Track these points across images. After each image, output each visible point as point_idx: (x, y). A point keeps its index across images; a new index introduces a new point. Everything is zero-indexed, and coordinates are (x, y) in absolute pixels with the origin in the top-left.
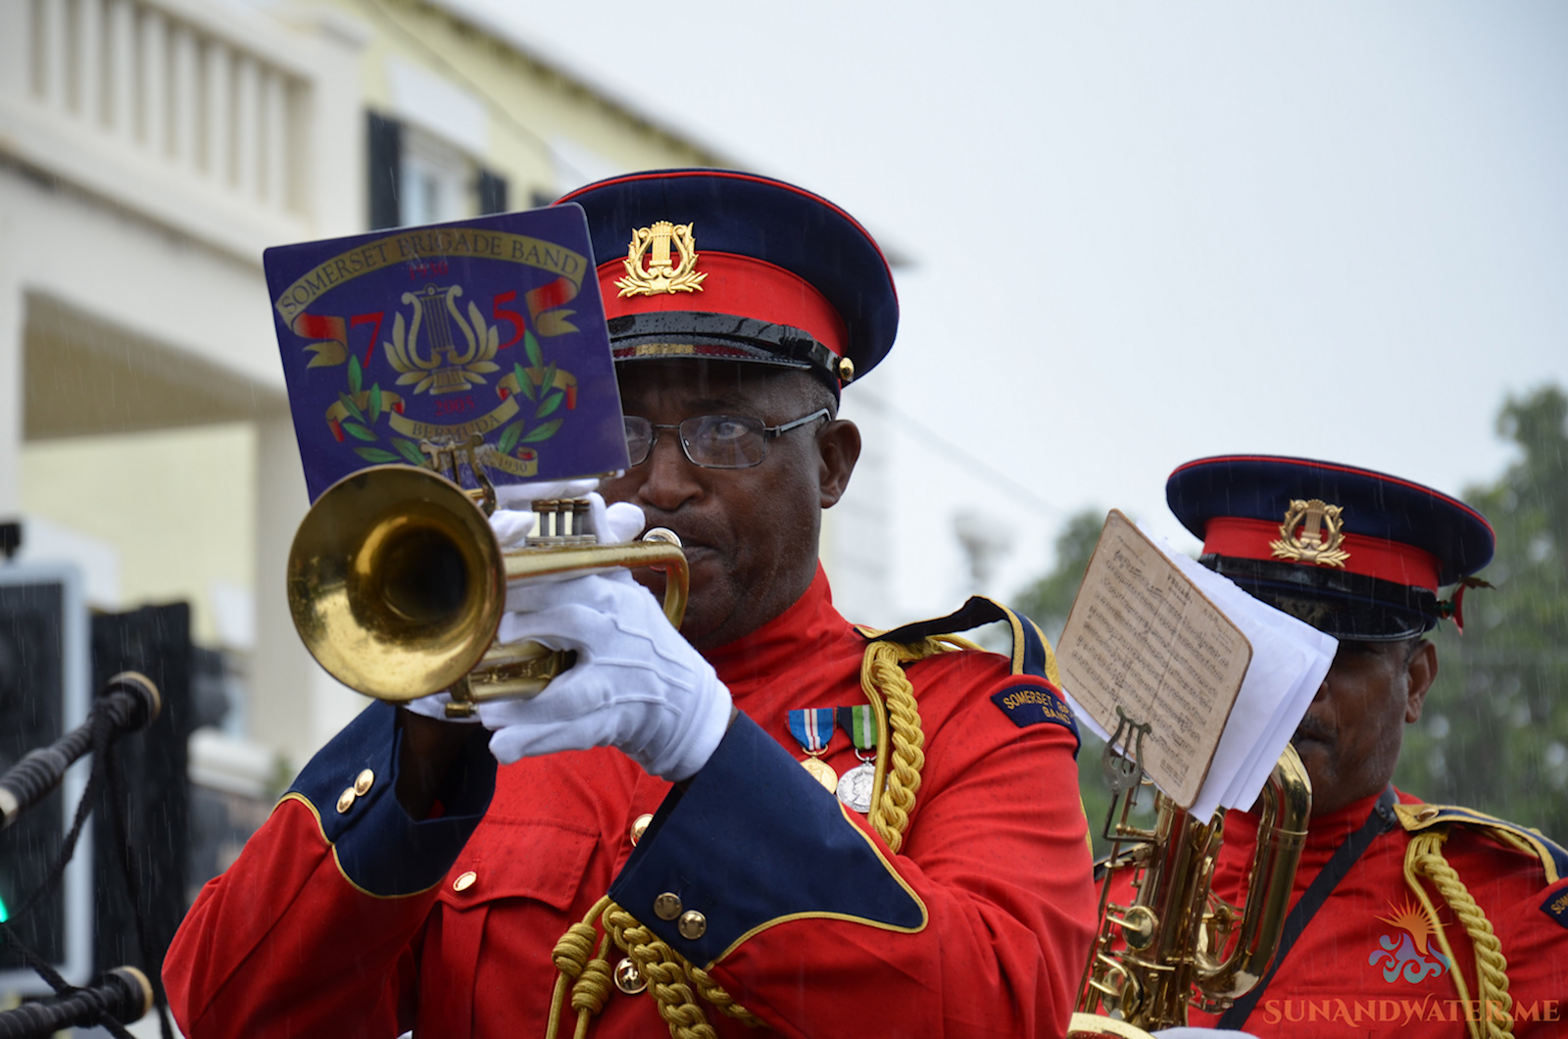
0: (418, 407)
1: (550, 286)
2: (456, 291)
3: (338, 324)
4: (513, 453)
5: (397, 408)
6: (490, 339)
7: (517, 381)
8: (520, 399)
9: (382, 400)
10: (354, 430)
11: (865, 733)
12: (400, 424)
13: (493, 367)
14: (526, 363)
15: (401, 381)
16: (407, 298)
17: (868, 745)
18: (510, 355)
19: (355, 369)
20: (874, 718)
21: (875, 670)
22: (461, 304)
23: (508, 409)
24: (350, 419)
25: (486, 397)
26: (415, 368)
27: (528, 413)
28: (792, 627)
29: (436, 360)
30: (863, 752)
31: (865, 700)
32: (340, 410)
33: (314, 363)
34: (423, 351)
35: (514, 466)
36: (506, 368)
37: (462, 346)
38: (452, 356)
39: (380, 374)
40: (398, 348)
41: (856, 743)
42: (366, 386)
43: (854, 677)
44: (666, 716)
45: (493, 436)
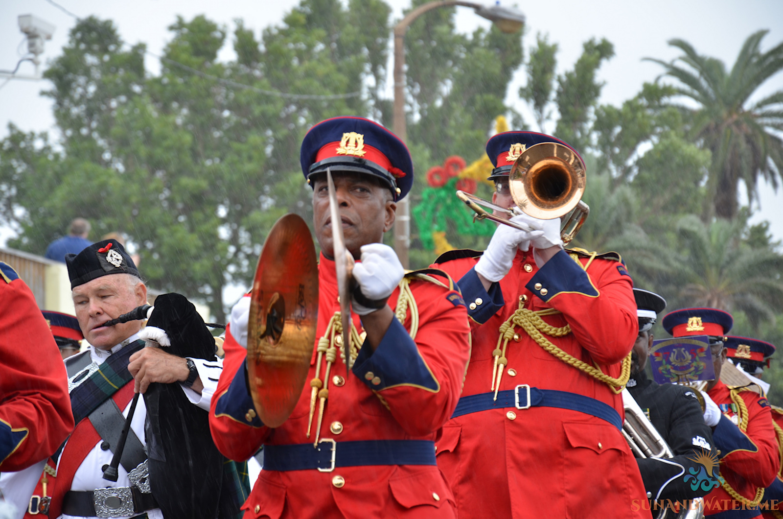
0: (675, 368)
1: (702, 349)
2: (683, 349)
3: (661, 354)
4: (694, 376)
5: (672, 368)
6: (690, 357)
7: (695, 364)
8: (695, 367)
9: (669, 367)
10: (664, 372)
11: (735, 409)
12: (672, 371)
13: (690, 362)
14: (696, 361)
15: (673, 364)
16: (674, 350)
17: (736, 411)
18: (693, 359)
19: (664, 362)
20: (736, 406)
21: (733, 395)
22: (684, 351)
23: (693, 369)
24: (663, 370)
25: (688, 367)
26: (675, 361)
27: (697, 369)
28: (716, 388)
29: (679, 360)
30: (735, 413)
31: (733, 402)
32: (661, 368)
33: (656, 360)
34: (677, 359)
35: (694, 378)
36: (693, 362)
37: (684, 358)
38: (682, 359)
39: (669, 363)
40: (672, 358)
41: (733, 411)
42: (666, 364)
43: (729, 396)
44: (711, 417)
45: (690, 373)
